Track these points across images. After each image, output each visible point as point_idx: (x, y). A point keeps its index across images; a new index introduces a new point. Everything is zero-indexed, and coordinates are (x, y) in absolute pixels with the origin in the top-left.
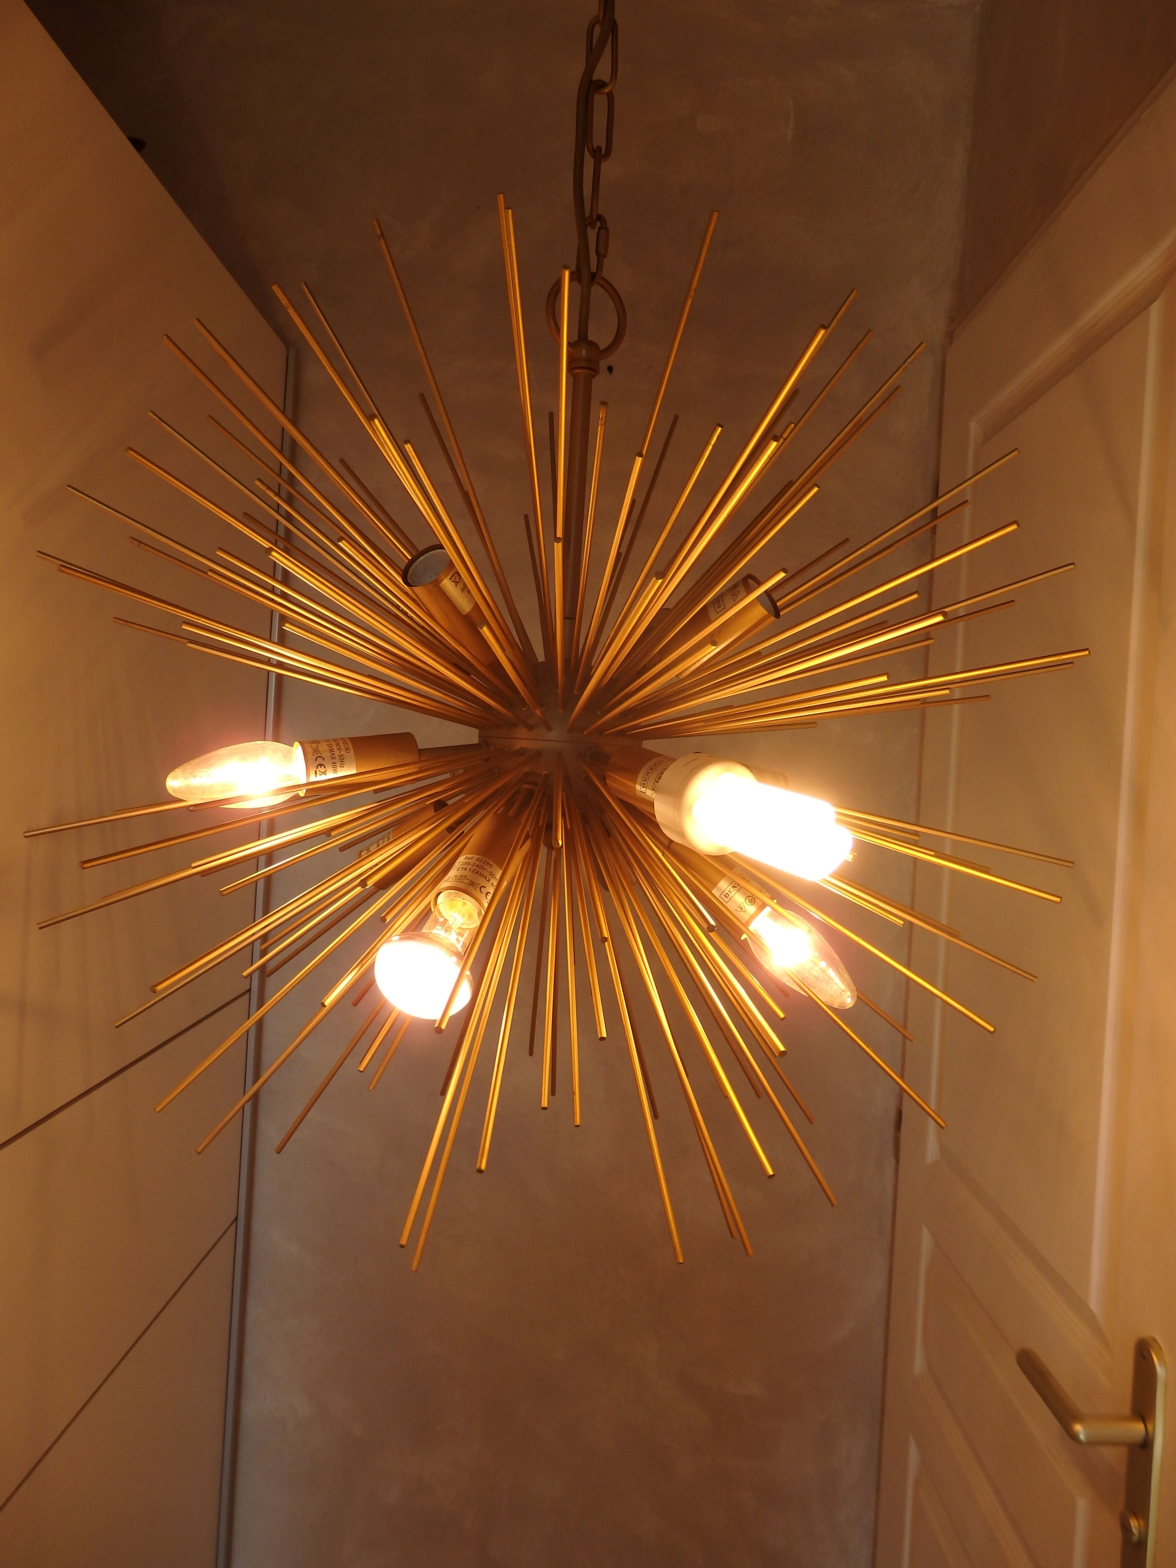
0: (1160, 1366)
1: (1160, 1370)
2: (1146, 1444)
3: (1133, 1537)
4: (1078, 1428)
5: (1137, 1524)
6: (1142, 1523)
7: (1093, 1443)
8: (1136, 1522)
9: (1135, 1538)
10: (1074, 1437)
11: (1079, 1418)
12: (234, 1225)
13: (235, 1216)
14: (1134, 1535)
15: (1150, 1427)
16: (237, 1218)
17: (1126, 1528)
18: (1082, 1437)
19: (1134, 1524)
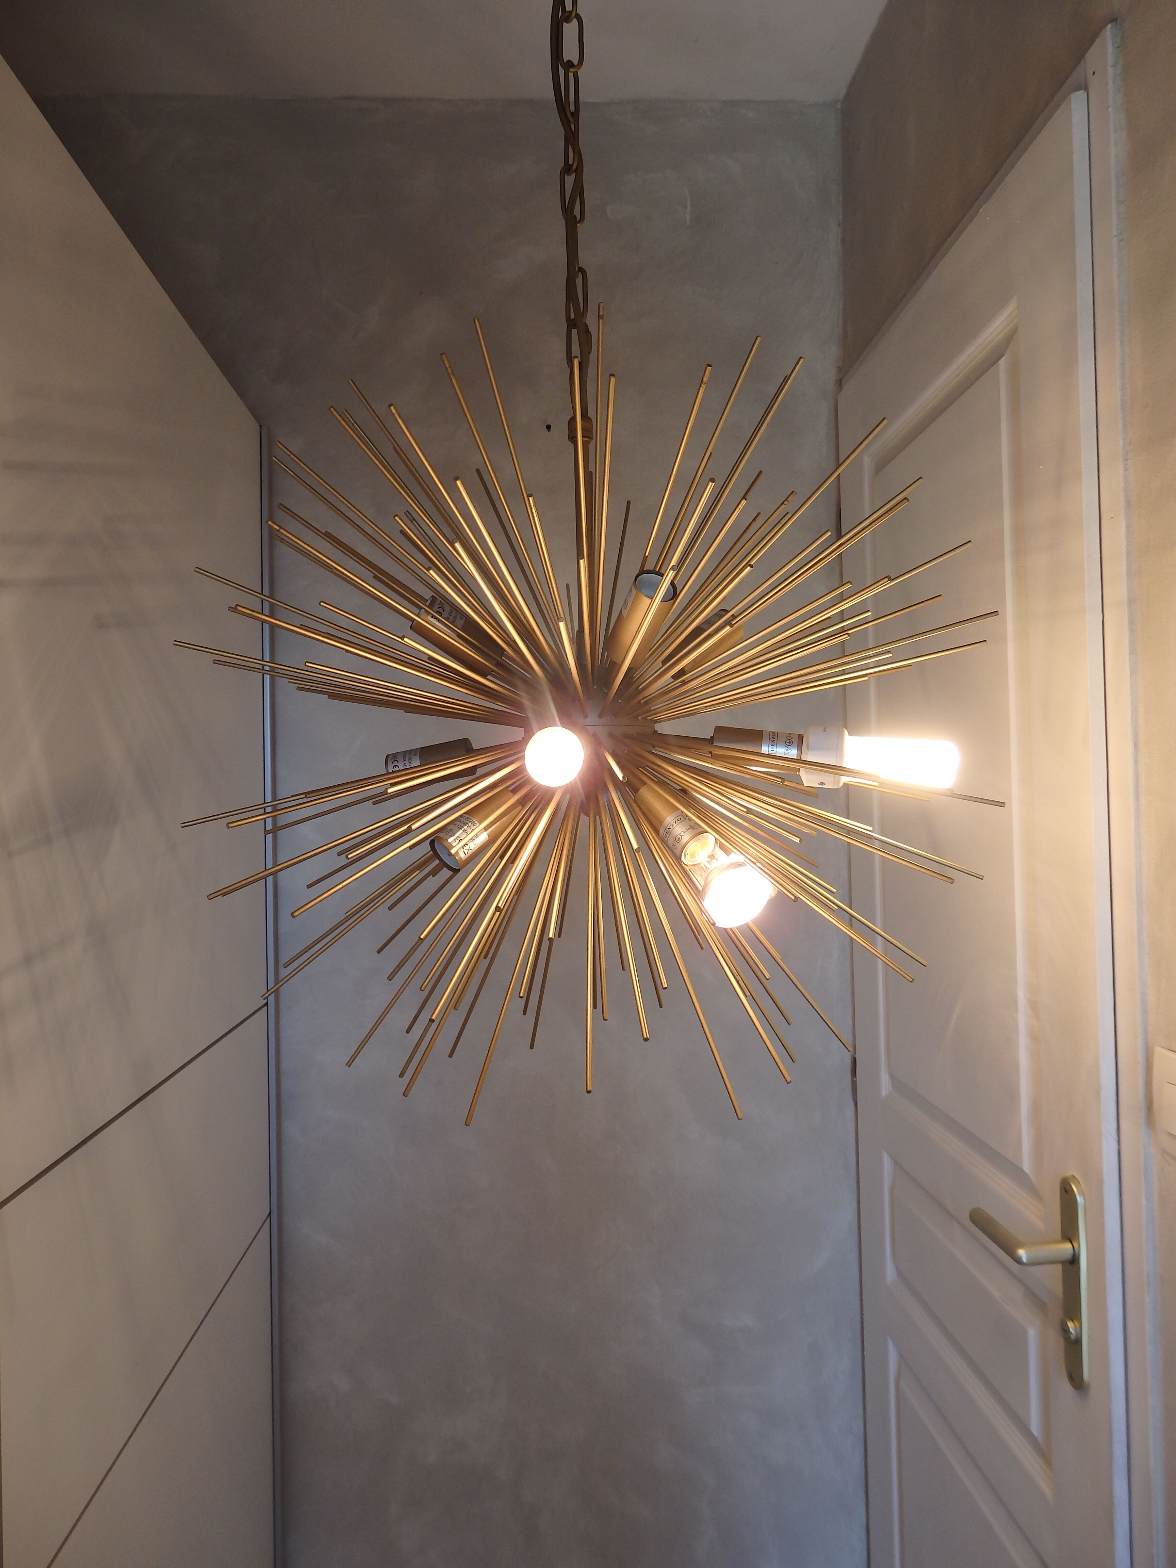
0: (1080, 1196)
1: (1080, 1199)
2: (1074, 1261)
3: (1071, 1335)
4: (1022, 1253)
5: (1074, 1326)
6: (1077, 1323)
7: (1033, 1263)
8: (1072, 1324)
9: (1073, 1337)
10: (1018, 1261)
11: (1021, 1245)
12: (269, 1218)
13: (269, 1212)
14: (1071, 1333)
15: (1076, 1245)
16: (270, 1213)
17: (1065, 1331)
18: (1024, 1260)
19: (1070, 1325)
